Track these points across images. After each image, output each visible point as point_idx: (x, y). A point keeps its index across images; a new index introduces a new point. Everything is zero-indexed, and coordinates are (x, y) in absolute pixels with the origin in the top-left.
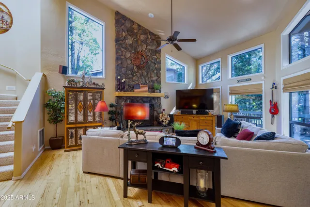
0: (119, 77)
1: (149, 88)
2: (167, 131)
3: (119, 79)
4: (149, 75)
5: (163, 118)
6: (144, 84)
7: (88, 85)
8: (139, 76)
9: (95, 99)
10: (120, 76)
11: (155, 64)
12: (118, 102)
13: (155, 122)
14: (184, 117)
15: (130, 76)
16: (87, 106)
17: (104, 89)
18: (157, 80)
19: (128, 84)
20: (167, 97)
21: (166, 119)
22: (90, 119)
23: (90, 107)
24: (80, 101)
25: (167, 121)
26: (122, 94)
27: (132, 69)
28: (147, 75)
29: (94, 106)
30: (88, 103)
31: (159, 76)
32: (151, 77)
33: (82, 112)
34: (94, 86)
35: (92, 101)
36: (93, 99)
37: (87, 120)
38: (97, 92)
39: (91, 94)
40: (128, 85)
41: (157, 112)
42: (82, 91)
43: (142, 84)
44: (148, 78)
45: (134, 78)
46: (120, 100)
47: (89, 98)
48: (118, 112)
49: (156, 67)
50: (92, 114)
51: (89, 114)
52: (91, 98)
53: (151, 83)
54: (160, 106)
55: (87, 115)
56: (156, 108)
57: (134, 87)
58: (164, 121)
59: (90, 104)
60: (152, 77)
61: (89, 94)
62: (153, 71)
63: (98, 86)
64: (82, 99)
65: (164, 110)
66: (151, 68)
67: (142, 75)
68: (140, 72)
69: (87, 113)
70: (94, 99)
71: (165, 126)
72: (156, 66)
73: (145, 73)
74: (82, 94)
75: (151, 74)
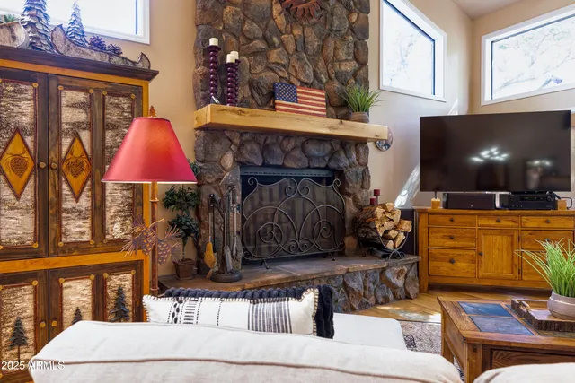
0: (213, 42)
1: (329, 103)
2: (401, 272)
3: (214, 48)
4: (329, 52)
5: (387, 225)
6: (310, 86)
7: (61, 46)
8: (291, 47)
9: (106, 127)
10: (218, 35)
11: (350, 12)
12: (206, 153)
13: (350, 241)
14: (457, 219)
15: (260, 44)
16: (61, 161)
17: (150, 75)
18: (355, 75)
19: (248, 77)
20: (383, 144)
21: (396, 228)
22: (77, 229)
23: (77, 168)
24: (19, 130)
25: (402, 236)
26: (230, 116)
27: (265, 17)
28: (322, 48)
29: (99, 161)
30: (66, 142)
31: (361, 58)
32: (336, 60)
33: (29, 194)
34: (95, 56)
35: (85, 136)
36: (90, 126)
37: (60, 234)
38: (115, 92)
39: (81, 97)
40: (250, 83)
41: (355, 200)
42: (27, 77)
43: (304, 84)
44: (326, 61)
45: (274, 56)
46: (217, 147)
47: (70, 116)
48: (212, 200)
49: (351, 25)
50: (85, 202)
51: (69, 203)
52: (81, 116)
53: (336, 85)
54: (364, 177)
55: (59, 211)
56: (353, 186)
57: (272, 95)
58: (393, 233)
59: (77, 152)
60: (340, 61)
61: (69, 96)
62: (343, 39)
63: (116, 60)
64: (26, 120)
65: (376, 193)
66: (336, 23)
67: (302, 45)
68: (297, 32)
69: (59, 195)
70: (99, 125)
71: (395, 256)
72: (354, 18)
73: (314, 42)
74: (29, 90)
75: (336, 48)
